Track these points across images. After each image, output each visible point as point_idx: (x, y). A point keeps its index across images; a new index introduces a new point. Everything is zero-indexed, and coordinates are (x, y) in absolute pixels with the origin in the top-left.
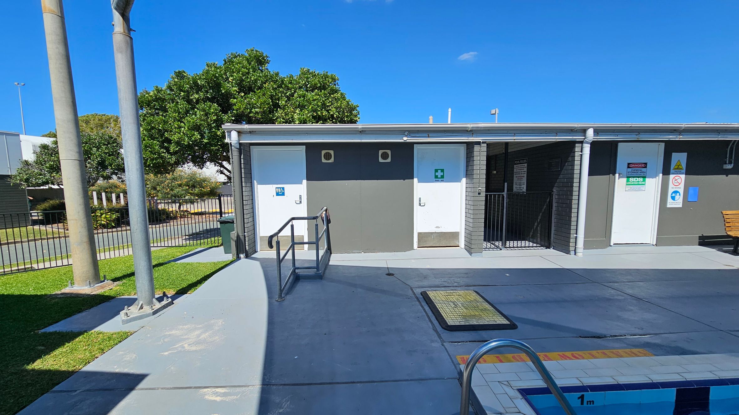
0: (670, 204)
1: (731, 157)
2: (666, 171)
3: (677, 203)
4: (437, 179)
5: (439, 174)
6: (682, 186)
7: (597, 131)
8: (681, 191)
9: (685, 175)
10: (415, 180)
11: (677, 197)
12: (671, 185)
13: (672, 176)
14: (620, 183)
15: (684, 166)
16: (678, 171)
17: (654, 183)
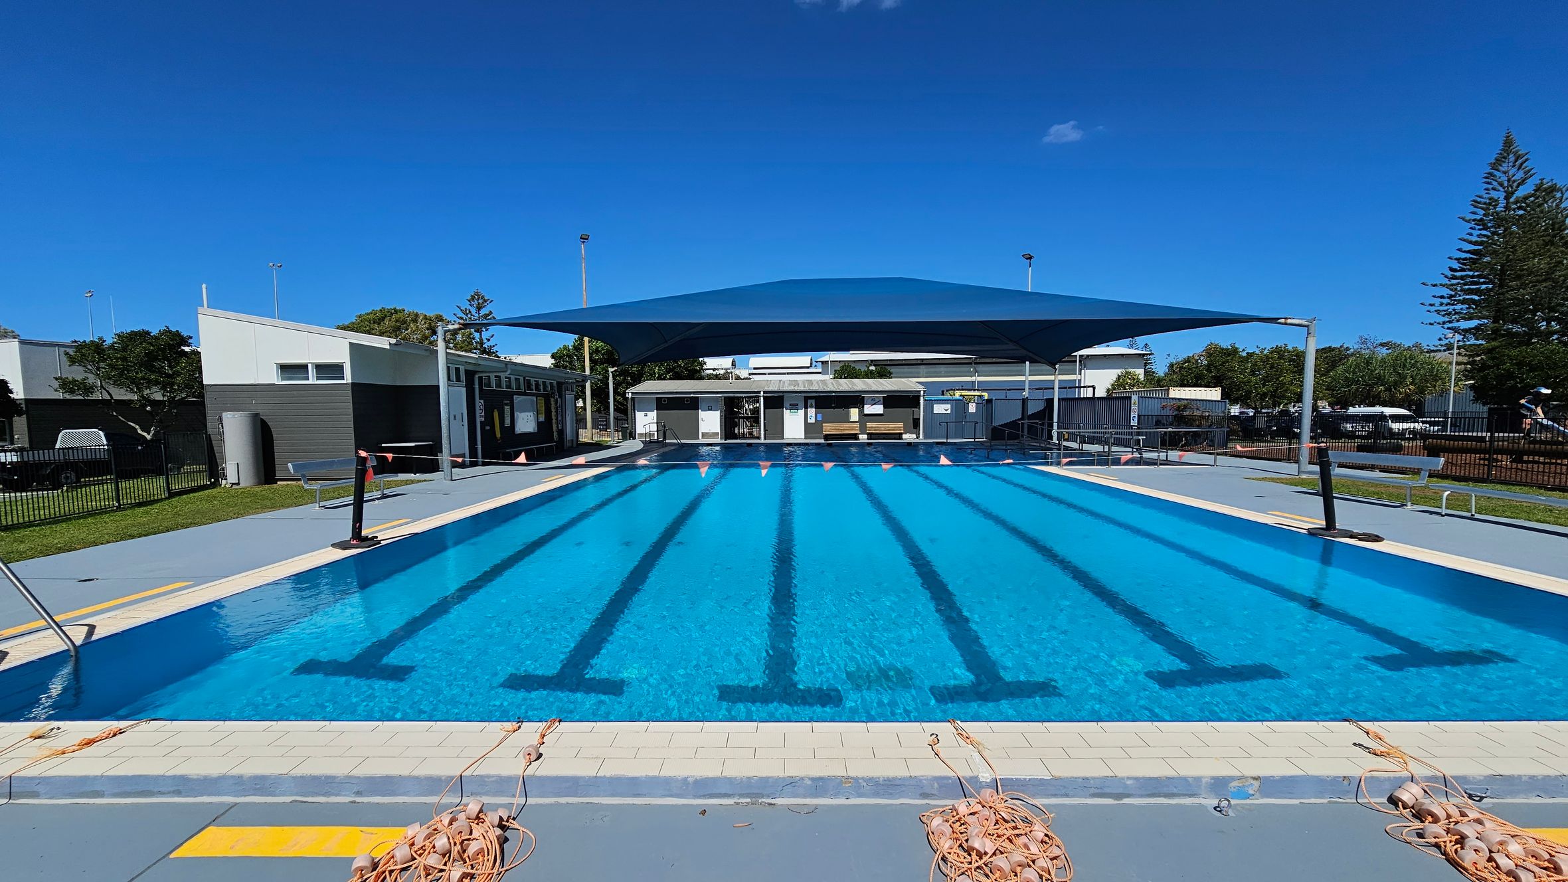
0: (809, 421)
1: (834, 401)
2: (806, 408)
3: (812, 420)
4: (709, 410)
5: (710, 408)
6: (814, 413)
7: (764, 392)
8: (814, 416)
9: (814, 410)
10: (700, 410)
11: (812, 418)
12: (809, 413)
13: (809, 410)
14: (786, 413)
15: (814, 405)
16: (811, 407)
17: (802, 412)
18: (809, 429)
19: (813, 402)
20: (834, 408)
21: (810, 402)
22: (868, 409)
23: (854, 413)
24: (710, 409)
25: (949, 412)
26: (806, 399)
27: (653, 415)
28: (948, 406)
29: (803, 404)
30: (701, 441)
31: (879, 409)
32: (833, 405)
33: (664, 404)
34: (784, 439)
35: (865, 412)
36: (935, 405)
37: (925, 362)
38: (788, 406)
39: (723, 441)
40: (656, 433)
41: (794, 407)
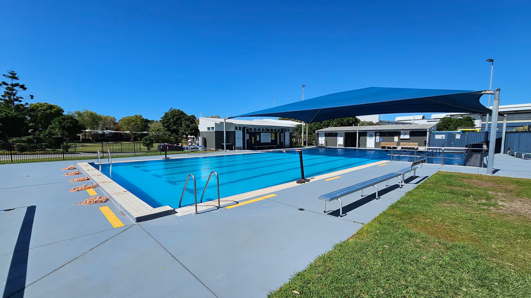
1: (387, 134)
2: (376, 136)
3: (378, 141)
6: (379, 138)
7: (358, 131)
9: (379, 137)
10: (338, 137)
11: (378, 140)
12: (377, 138)
13: (377, 137)
14: (368, 138)
16: (378, 136)
17: (374, 138)
18: (376, 144)
19: (379, 134)
20: (387, 136)
21: (377, 134)
22: (402, 137)
23: (396, 139)
24: (341, 136)
25: (444, 138)
26: (376, 133)
27: (324, 138)
28: (444, 136)
29: (374, 135)
30: (338, 147)
31: (407, 137)
32: (387, 135)
33: (328, 135)
34: (366, 147)
35: (401, 138)
36: (436, 135)
37: (518, 112)
38: (369, 136)
39: (344, 147)
40: (324, 144)
41: (371, 136)
